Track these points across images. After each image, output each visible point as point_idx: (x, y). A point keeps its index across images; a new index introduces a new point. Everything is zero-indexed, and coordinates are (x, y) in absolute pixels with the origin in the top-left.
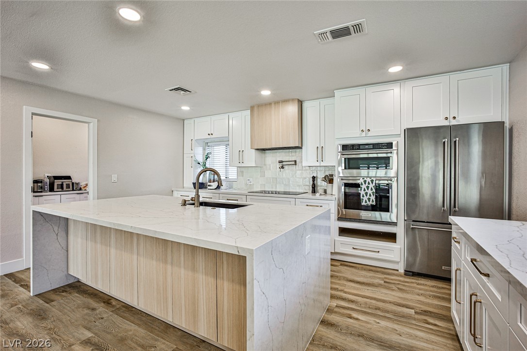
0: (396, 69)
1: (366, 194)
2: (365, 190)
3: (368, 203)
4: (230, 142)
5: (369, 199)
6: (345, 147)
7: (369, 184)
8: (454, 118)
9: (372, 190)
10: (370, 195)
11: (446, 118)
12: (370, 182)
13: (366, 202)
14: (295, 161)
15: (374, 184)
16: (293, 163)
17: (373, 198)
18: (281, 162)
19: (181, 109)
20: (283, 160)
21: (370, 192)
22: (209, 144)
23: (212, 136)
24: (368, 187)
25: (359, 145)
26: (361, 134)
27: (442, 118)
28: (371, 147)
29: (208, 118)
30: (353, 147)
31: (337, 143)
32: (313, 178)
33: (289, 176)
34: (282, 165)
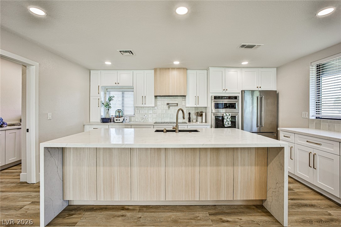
0: (245, 63)
1: (227, 121)
2: (226, 119)
3: (228, 125)
4: (134, 90)
5: (228, 124)
6: (215, 98)
7: (228, 116)
8: (260, 87)
9: (229, 119)
10: (229, 122)
11: (258, 87)
12: (229, 115)
13: (227, 125)
14: (177, 104)
15: (230, 116)
16: (176, 105)
17: (230, 123)
18: (168, 104)
19: (105, 64)
20: (170, 103)
21: (228, 120)
22: (108, 90)
23: (118, 85)
24: (228, 118)
25: (222, 97)
26: (223, 91)
27: (256, 87)
28: (227, 98)
29: (116, 72)
30: (219, 98)
31: (211, 95)
32: (189, 114)
33: (173, 113)
34: (169, 106)
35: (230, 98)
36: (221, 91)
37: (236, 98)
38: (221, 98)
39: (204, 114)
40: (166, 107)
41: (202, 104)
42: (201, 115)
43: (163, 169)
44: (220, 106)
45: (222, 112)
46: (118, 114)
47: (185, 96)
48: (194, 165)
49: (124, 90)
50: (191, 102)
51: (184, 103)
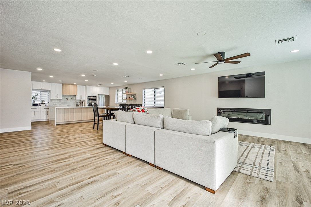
6: (89, 97)
7: (93, 103)
8: (104, 94)
14: (71, 98)
18: (67, 98)
23: (43, 89)
29: (41, 83)
31: (87, 95)
32: (77, 102)
33: (69, 102)
34: (67, 99)
35: (94, 97)
36: (91, 94)
37: (96, 97)
38: (91, 97)
39: (83, 102)
40: (66, 99)
41: (83, 99)
42: (82, 103)
43: (81, 113)
44: (91, 100)
45: (90, 102)
46: (42, 102)
47: (76, 96)
48: (88, 112)
49: (42, 91)
50: (78, 98)
51: (74, 98)
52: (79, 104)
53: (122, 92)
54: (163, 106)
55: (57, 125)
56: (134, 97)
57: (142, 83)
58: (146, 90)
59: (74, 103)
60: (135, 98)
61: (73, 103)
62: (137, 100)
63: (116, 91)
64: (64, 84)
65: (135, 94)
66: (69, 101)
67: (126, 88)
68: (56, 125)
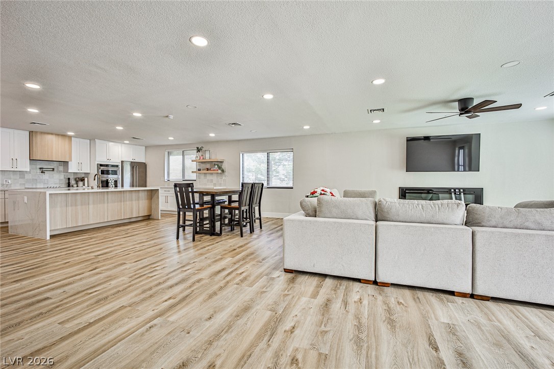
6: (101, 165)
8: (135, 159)
14: (53, 169)
18: (40, 168)
20: (44, 168)
21: (112, 184)
24: (111, 181)
27: (132, 159)
28: (111, 166)
32: (69, 179)
33: (47, 178)
34: (43, 171)
35: (113, 166)
36: (106, 160)
37: (117, 166)
38: (106, 165)
39: (86, 179)
41: (84, 170)
42: (83, 180)
43: (106, 205)
44: (105, 172)
45: (105, 179)
47: (67, 162)
48: (121, 201)
50: (73, 168)
51: (61, 168)
52: (73, 182)
53: (182, 156)
54: (290, 185)
55: (52, 236)
56: (220, 168)
57: (239, 141)
58: (245, 155)
59: (60, 180)
60: (223, 171)
61: (58, 181)
62: (226, 174)
63: (166, 153)
64: (36, 132)
65: (222, 162)
66: (46, 176)
67: (199, 150)
68: (48, 238)
